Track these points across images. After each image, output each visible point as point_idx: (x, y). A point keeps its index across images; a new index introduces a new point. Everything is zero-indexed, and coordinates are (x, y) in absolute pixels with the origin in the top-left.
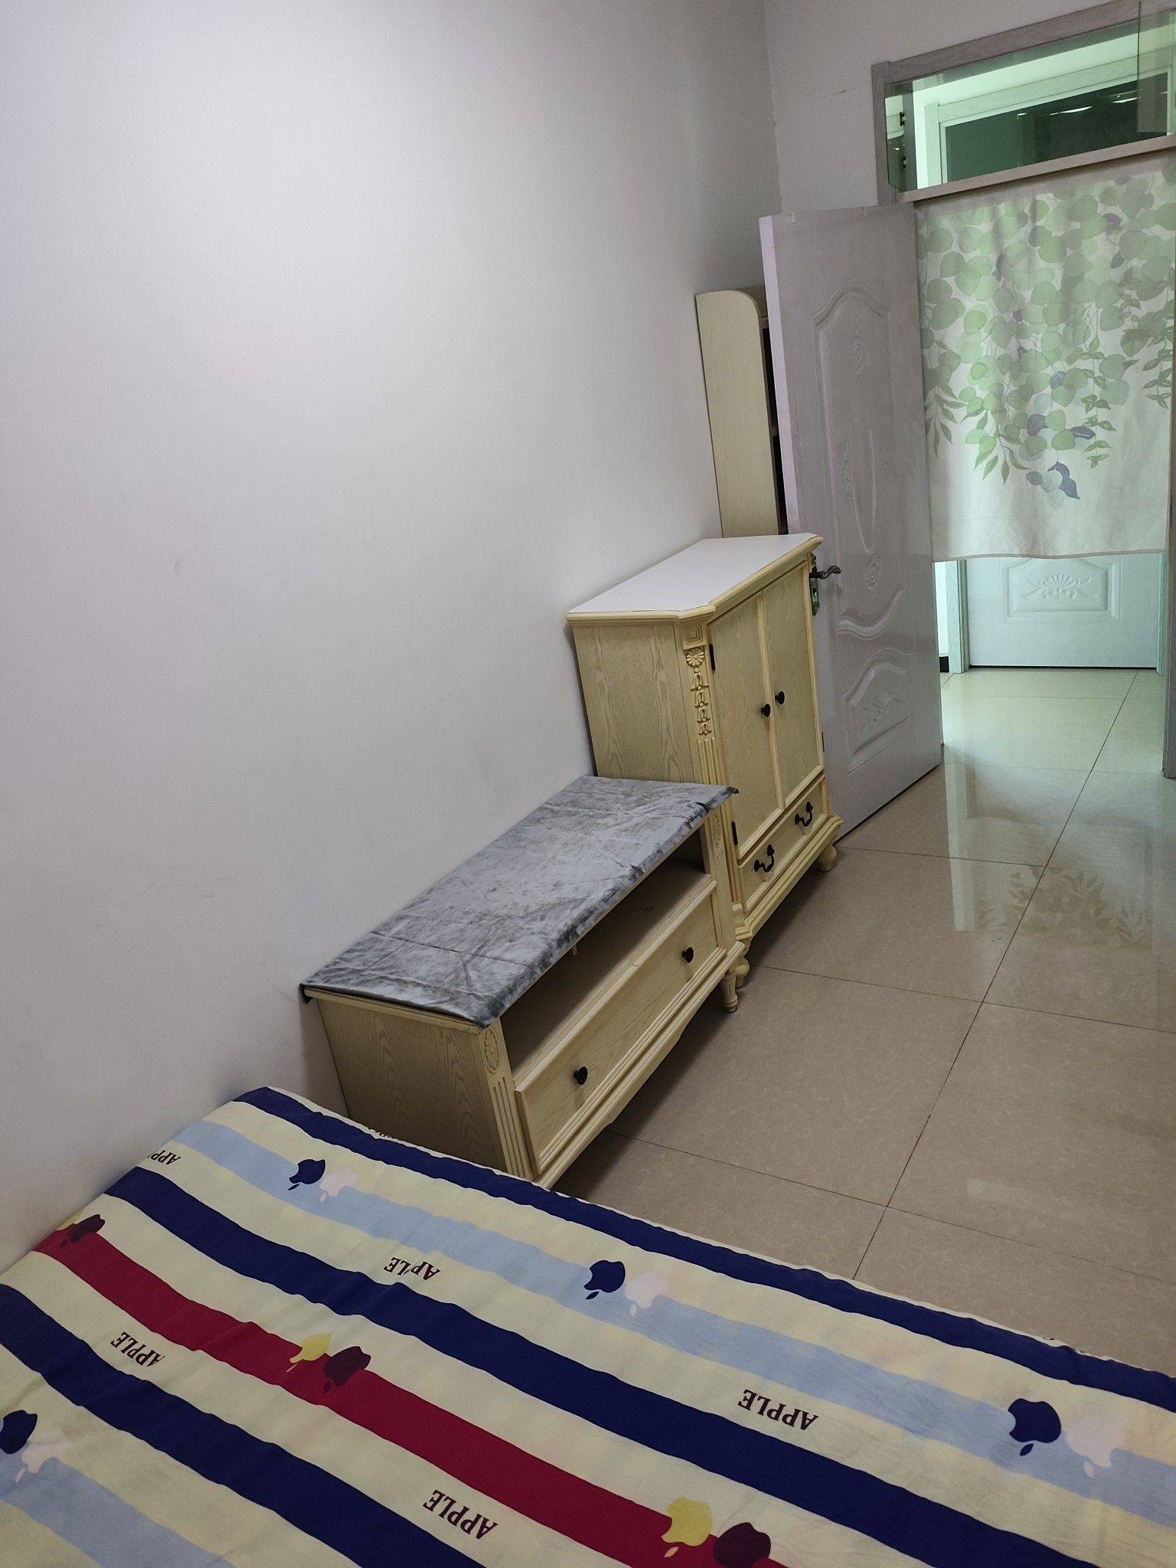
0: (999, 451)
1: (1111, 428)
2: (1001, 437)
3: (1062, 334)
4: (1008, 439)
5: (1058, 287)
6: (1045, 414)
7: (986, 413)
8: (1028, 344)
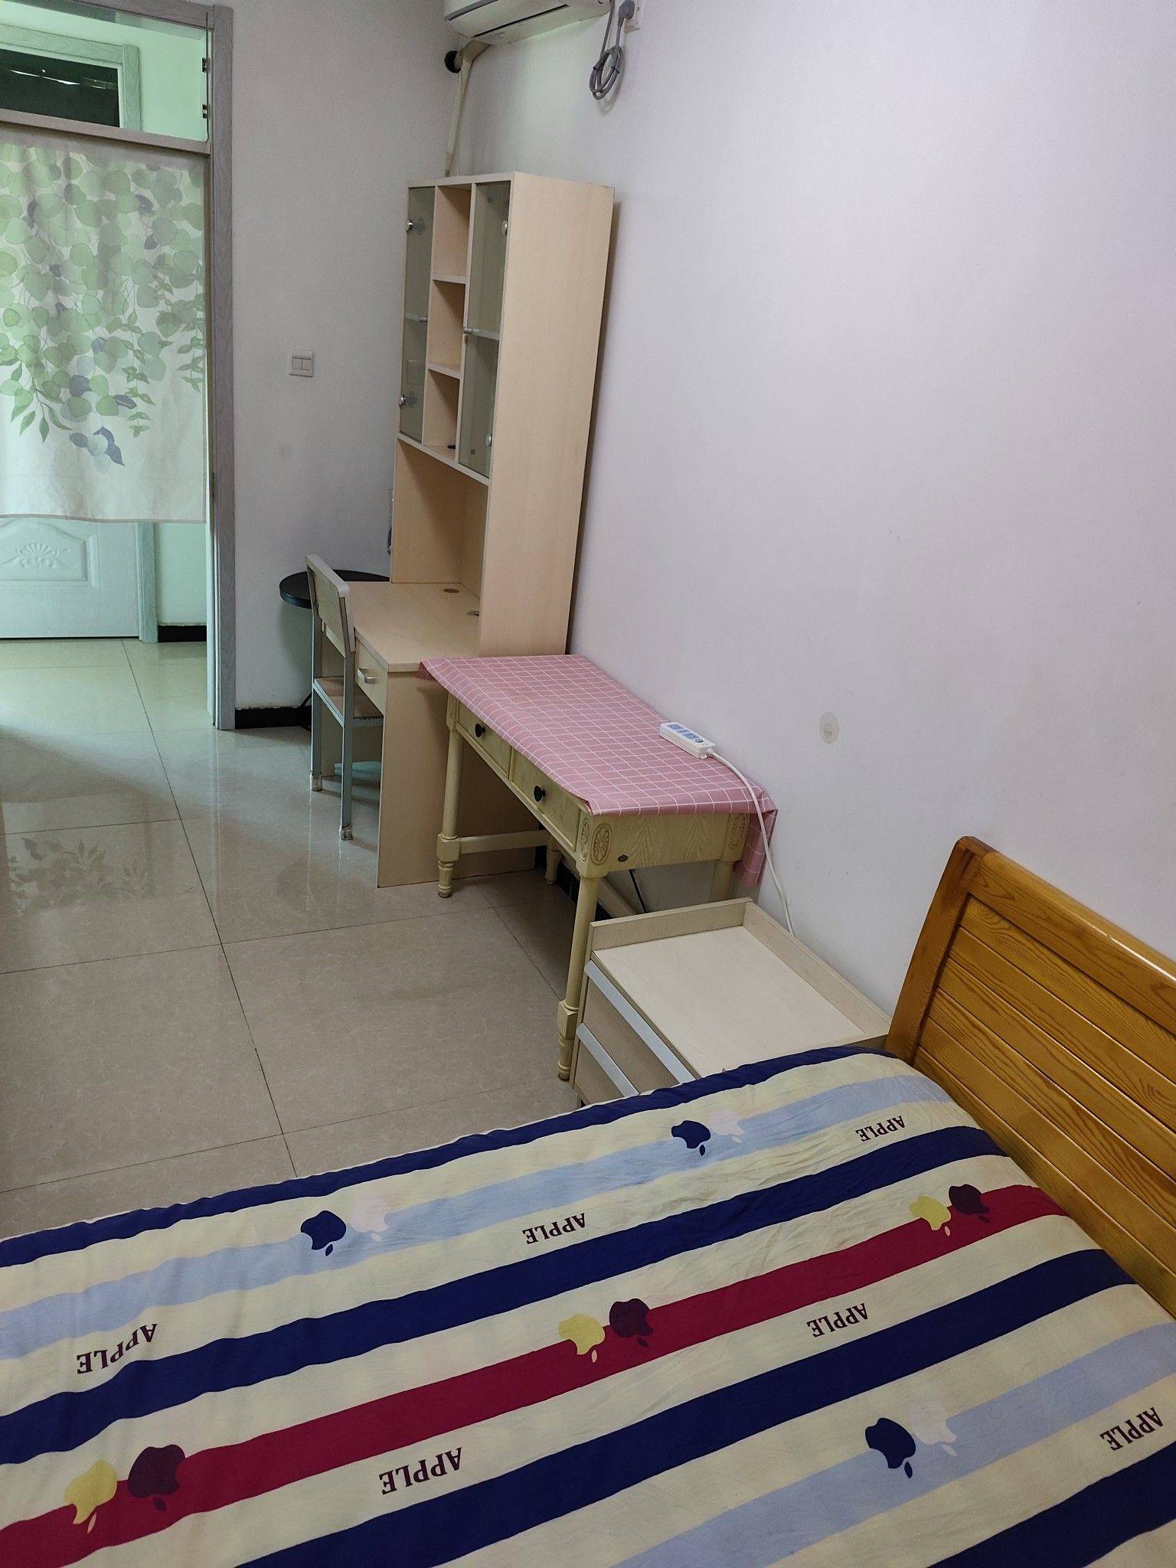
0: (37, 406)
1: (150, 402)
2: (39, 393)
3: (100, 299)
4: (47, 395)
5: (95, 252)
6: (89, 377)
7: (21, 364)
8: (68, 302)
